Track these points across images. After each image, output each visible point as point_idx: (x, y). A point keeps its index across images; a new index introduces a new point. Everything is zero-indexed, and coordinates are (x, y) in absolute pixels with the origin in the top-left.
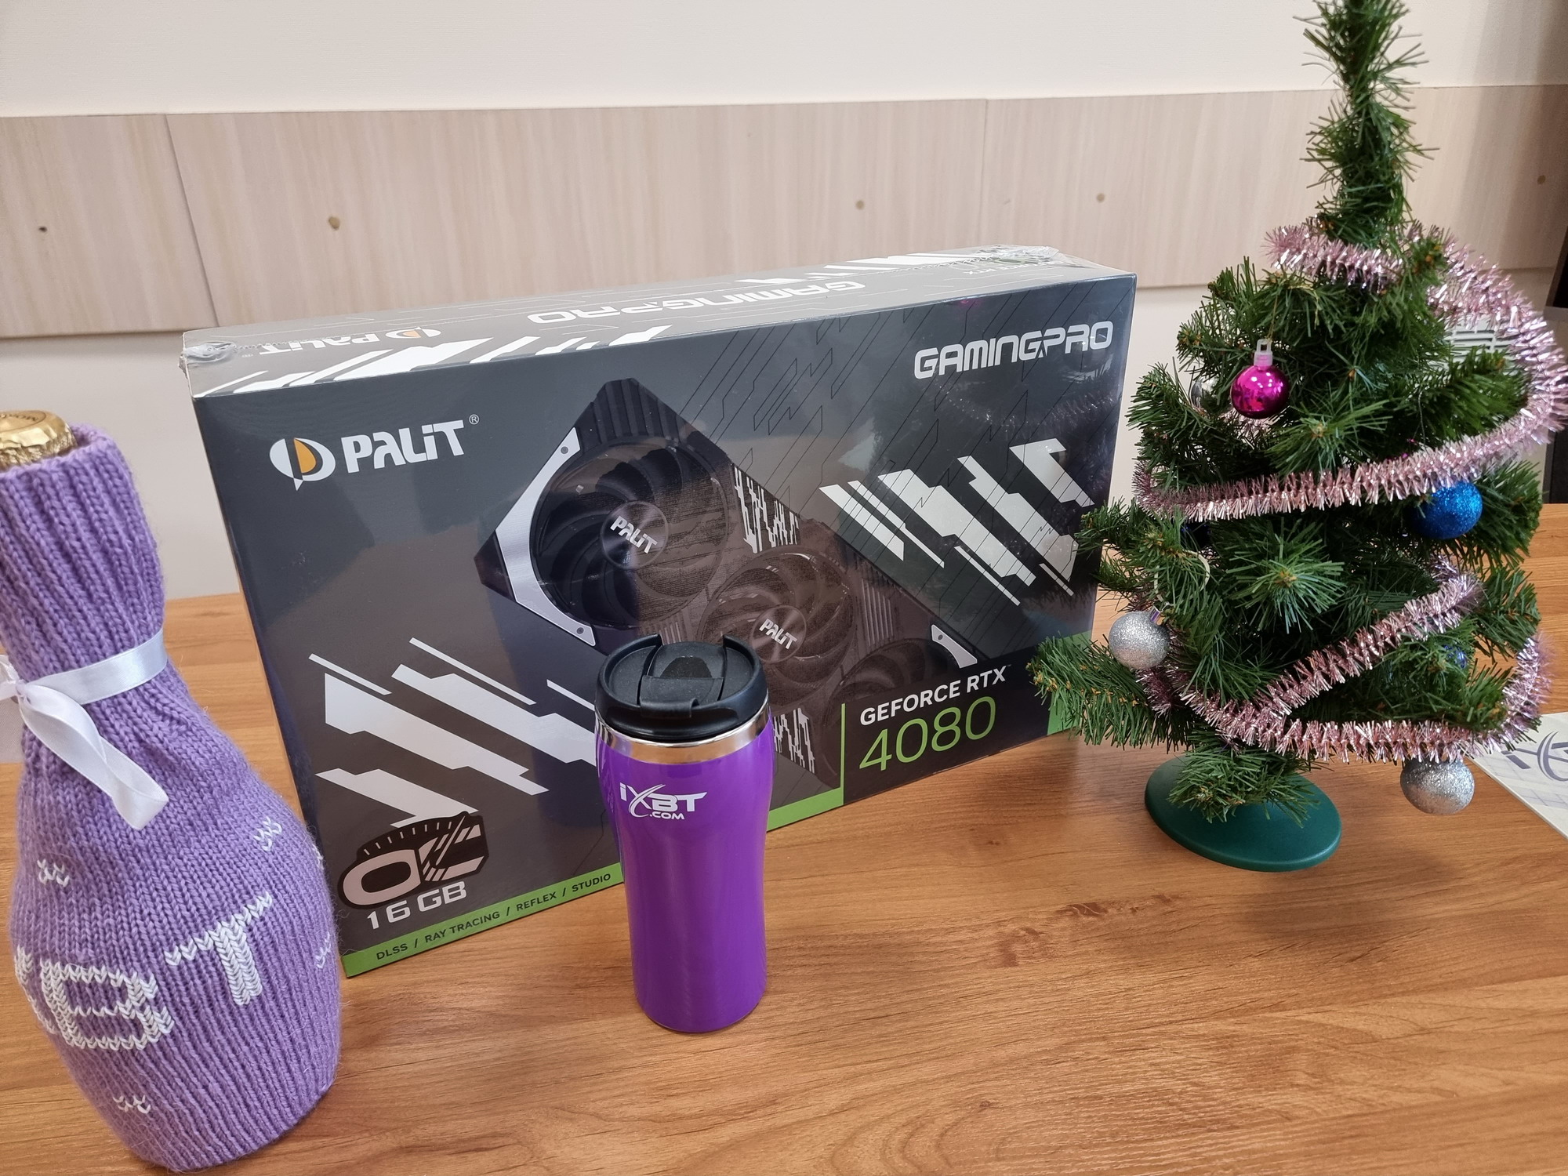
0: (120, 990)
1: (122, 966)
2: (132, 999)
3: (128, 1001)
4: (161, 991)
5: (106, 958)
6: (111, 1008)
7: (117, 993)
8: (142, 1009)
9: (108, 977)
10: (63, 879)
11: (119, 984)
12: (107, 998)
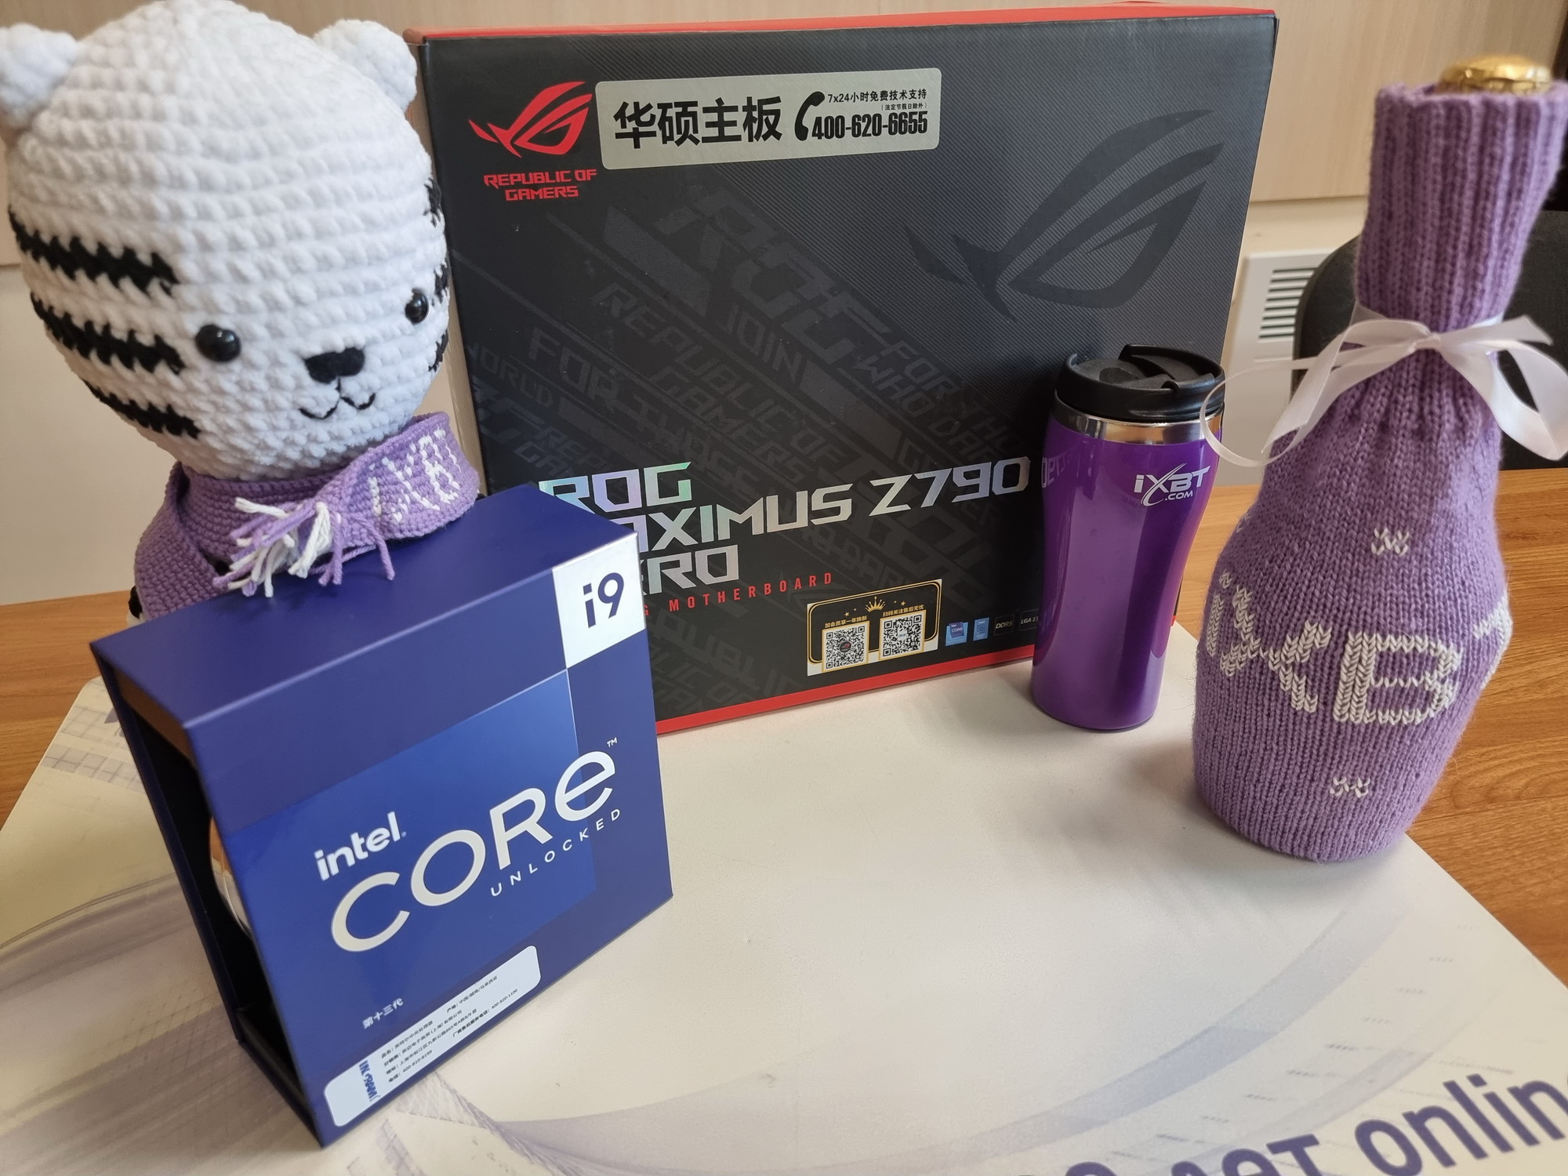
0: (1434, 659)
1: (1444, 636)
2: (1440, 673)
3: (1435, 672)
4: (1462, 664)
5: (1431, 626)
6: (1418, 678)
7: (1430, 663)
8: (1443, 682)
9: (1430, 647)
10: (1402, 549)
11: (1437, 655)
12: (1420, 668)
